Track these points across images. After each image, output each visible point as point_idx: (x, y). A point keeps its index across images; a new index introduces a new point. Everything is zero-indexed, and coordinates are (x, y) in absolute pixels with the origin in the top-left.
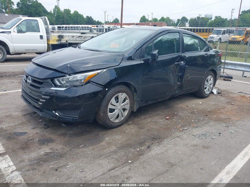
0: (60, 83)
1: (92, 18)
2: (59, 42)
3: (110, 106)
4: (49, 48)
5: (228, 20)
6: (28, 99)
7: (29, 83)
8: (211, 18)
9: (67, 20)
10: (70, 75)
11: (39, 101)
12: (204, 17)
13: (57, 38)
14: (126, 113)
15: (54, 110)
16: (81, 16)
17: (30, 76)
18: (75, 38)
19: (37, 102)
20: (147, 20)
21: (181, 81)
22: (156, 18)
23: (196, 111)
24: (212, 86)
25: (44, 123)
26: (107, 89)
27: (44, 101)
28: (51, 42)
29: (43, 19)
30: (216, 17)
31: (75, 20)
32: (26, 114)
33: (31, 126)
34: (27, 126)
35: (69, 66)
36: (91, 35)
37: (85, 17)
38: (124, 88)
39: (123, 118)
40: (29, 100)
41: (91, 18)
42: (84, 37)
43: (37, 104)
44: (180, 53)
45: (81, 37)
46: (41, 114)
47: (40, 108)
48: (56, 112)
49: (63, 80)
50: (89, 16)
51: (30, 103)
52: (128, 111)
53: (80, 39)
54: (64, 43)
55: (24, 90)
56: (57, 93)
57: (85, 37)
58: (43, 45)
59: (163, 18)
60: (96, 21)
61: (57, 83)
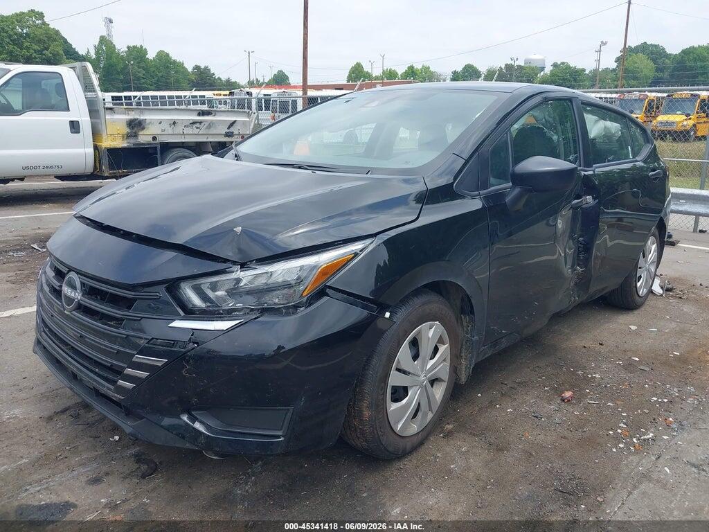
0: (204, 297)
1: (209, 70)
2: (132, 141)
3: (395, 379)
4: (100, 161)
5: (587, 72)
6: (67, 361)
7: (70, 300)
8: (542, 69)
9: (138, 79)
10: (244, 266)
11: (119, 372)
12: (523, 64)
13: (126, 130)
14: (439, 392)
15: (183, 412)
16: (178, 67)
17: (77, 273)
18: (179, 129)
19: (110, 376)
20: (368, 76)
21: (586, 263)
22: (393, 69)
23: (637, 359)
24: (653, 269)
25: (133, 450)
26: (387, 315)
27: (145, 374)
28: (107, 143)
29: (78, 70)
30: (555, 65)
31: (162, 77)
32: (56, 413)
33: (82, 470)
34: (66, 473)
35: (238, 229)
36: (228, 116)
37: (190, 70)
38: (434, 303)
39: (430, 416)
40: (74, 365)
41: (207, 69)
42: (207, 124)
43: (112, 387)
44: (581, 168)
45: (198, 125)
46: (128, 426)
47: (123, 404)
48: (194, 419)
49: (214, 287)
50: (203, 67)
51: (74, 377)
52: (446, 383)
53: (196, 131)
54: (148, 144)
55: (46, 326)
56: (197, 343)
57: (211, 125)
58: (81, 151)
59: (411, 68)
60: (223, 79)
61: (189, 300)
